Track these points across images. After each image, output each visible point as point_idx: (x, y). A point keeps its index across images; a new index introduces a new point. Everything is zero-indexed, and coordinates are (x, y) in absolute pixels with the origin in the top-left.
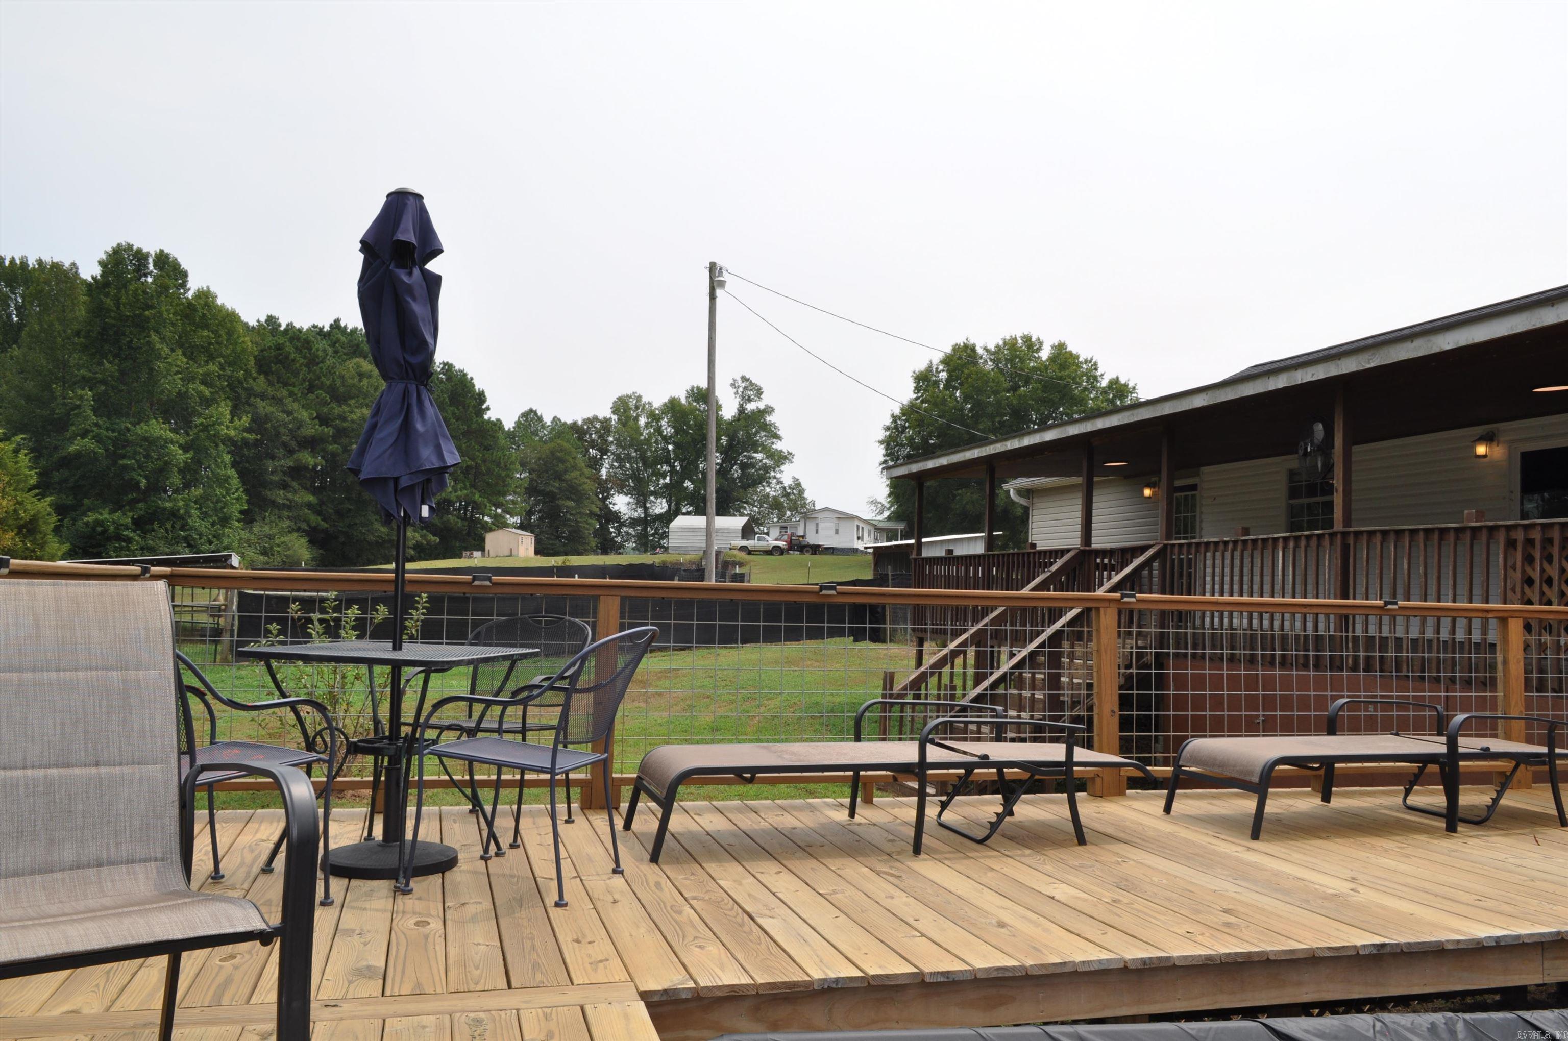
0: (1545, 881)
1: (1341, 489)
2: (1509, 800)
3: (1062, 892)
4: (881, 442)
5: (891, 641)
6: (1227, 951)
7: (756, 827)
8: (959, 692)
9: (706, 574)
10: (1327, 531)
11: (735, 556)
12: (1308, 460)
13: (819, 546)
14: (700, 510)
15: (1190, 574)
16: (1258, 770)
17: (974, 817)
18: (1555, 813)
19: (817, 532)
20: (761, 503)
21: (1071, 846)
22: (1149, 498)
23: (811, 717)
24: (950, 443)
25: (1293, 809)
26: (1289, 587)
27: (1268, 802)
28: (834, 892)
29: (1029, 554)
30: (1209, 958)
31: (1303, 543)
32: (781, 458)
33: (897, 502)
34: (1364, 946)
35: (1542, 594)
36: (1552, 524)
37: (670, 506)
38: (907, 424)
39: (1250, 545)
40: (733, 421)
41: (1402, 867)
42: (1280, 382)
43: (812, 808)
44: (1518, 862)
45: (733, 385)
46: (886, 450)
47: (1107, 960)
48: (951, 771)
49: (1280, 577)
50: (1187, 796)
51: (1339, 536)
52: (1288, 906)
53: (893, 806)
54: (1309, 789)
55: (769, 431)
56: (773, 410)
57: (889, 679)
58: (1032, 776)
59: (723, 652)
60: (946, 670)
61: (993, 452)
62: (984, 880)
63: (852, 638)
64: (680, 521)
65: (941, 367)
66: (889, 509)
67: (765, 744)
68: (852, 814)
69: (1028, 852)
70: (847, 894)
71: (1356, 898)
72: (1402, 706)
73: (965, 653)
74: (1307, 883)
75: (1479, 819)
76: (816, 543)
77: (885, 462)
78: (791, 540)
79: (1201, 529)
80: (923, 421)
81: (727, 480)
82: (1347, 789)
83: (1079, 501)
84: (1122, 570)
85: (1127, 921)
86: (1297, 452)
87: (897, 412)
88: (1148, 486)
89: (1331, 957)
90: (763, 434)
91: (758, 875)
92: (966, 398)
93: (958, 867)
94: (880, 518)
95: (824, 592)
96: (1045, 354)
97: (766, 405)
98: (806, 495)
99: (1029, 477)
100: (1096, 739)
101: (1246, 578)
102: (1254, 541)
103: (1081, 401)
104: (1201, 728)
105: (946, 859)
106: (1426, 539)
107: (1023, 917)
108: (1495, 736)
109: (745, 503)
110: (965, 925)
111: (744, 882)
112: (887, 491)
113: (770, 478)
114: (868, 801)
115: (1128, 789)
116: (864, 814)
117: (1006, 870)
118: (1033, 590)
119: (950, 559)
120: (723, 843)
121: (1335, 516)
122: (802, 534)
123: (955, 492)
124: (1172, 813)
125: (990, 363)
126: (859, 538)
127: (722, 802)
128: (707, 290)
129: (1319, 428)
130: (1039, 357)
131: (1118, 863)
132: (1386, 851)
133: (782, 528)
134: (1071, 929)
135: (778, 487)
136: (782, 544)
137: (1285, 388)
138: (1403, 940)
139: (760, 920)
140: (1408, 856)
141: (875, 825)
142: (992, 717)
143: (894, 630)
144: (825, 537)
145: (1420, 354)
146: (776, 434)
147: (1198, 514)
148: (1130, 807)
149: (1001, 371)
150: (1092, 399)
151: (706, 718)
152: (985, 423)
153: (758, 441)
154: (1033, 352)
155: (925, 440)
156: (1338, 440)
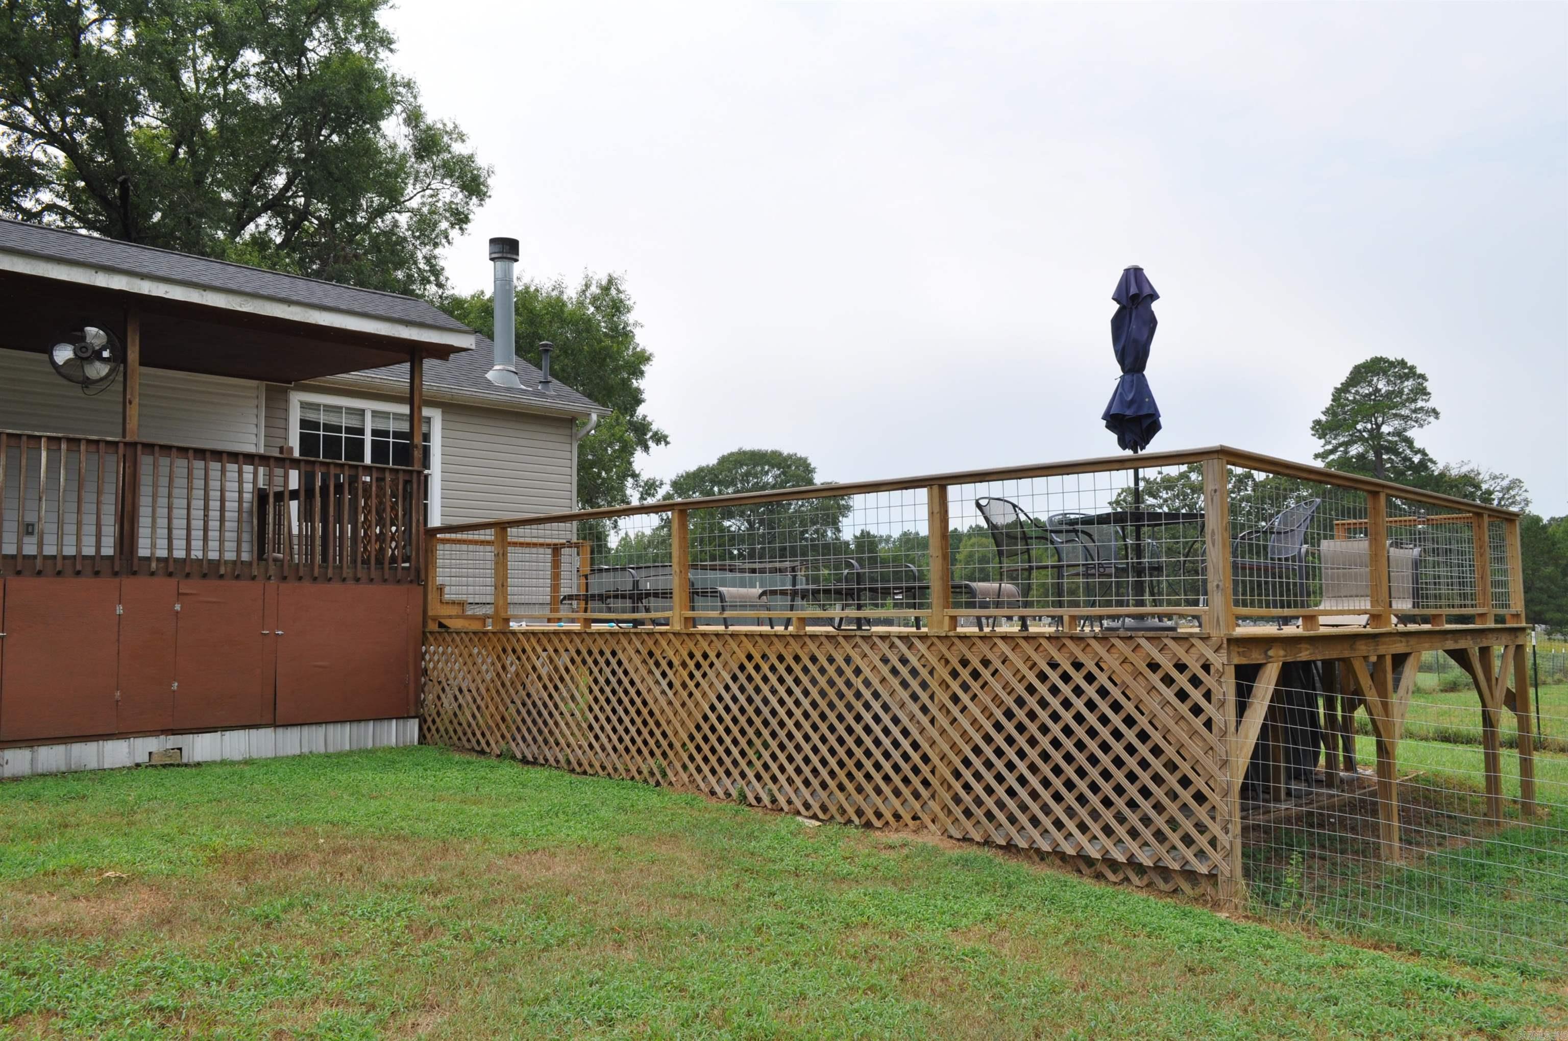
31: (83, 447)
49: (42, 479)
51: (138, 446)
156: (133, 354)
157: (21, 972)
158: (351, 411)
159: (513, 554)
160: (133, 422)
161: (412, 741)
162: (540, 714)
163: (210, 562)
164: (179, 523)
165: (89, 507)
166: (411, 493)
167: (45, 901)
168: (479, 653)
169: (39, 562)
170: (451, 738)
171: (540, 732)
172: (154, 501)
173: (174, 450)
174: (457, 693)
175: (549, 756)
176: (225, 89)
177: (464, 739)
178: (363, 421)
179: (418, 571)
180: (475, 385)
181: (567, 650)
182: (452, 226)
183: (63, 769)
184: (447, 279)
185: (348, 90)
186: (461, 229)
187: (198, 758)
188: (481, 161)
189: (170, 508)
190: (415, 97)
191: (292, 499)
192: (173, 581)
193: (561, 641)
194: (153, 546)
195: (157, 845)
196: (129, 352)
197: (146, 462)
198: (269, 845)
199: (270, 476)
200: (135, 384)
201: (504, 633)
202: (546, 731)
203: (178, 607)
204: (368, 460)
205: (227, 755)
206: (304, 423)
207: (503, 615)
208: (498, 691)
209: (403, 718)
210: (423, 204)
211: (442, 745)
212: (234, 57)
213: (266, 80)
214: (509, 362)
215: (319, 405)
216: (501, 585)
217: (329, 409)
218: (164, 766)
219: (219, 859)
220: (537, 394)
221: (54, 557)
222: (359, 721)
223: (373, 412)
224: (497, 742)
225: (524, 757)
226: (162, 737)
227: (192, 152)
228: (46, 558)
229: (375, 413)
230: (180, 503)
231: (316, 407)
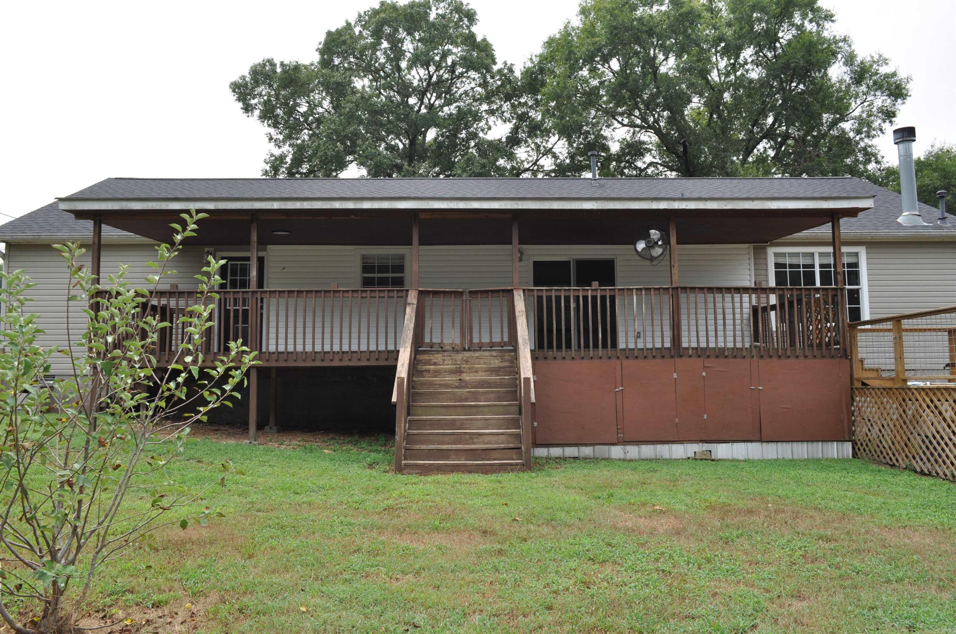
26: (642, 316)
31: (651, 292)
49: (635, 310)
156: (673, 240)
157: (609, 545)
158: (805, 255)
159: (907, 338)
160: (675, 278)
161: (848, 456)
162: (931, 442)
163: (720, 349)
164: (702, 328)
165: (657, 322)
166: (837, 302)
167: (627, 516)
168: (888, 402)
169: (636, 351)
170: (873, 455)
171: (932, 454)
172: (688, 317)
173: (697, 290)
174: (881, 427)
175: (939, 471)
176: (735, 75)
177: (881, 457)
178: (814, 259)
179: (845, 350)
180: (888, 228)
181: (947, 401)
182: (884, 121)
183: (653, 457)
184: (883, 157)
185: (803, 56)
186: (891, 122)
187: (720, 456)
188: (902, 75)
189: (697, 320)
190: (850, 46)
191: (772, 310)
192: (701, 360)
193: (942, 394)
194: (690, 341)
195: (683, 496)
196: (671, 240)
197: (683, 297)
198: (741, 504)
199: (758, 298)
200: (675, 257)
201: (903, 389)
202: (936, 454)
203: (704, 374)
204: (818, 284)
205: (736, 456)
206: (777, 265)
207: (902, 377)
208: (901, 427)
209: (841, 441)
210: (863, 112)
211: (867, 460)
212: (738, 57)
213: (757, 63)
214: (914, 209)
215: (785, 253)
216: (900, 357)
217: (791, 255)
218: (701, 459)
219: (712, 508)
220: (935, 227)
221: (642, 349)
222: (813, 441)
223: (819, 253)
224: (903, 460)
225: (922, 471)
226: (701, 444)
227: (719, 117)
228: (639, 349)
229: (821, 254)
230: (702, 317)
231: (783, 255)
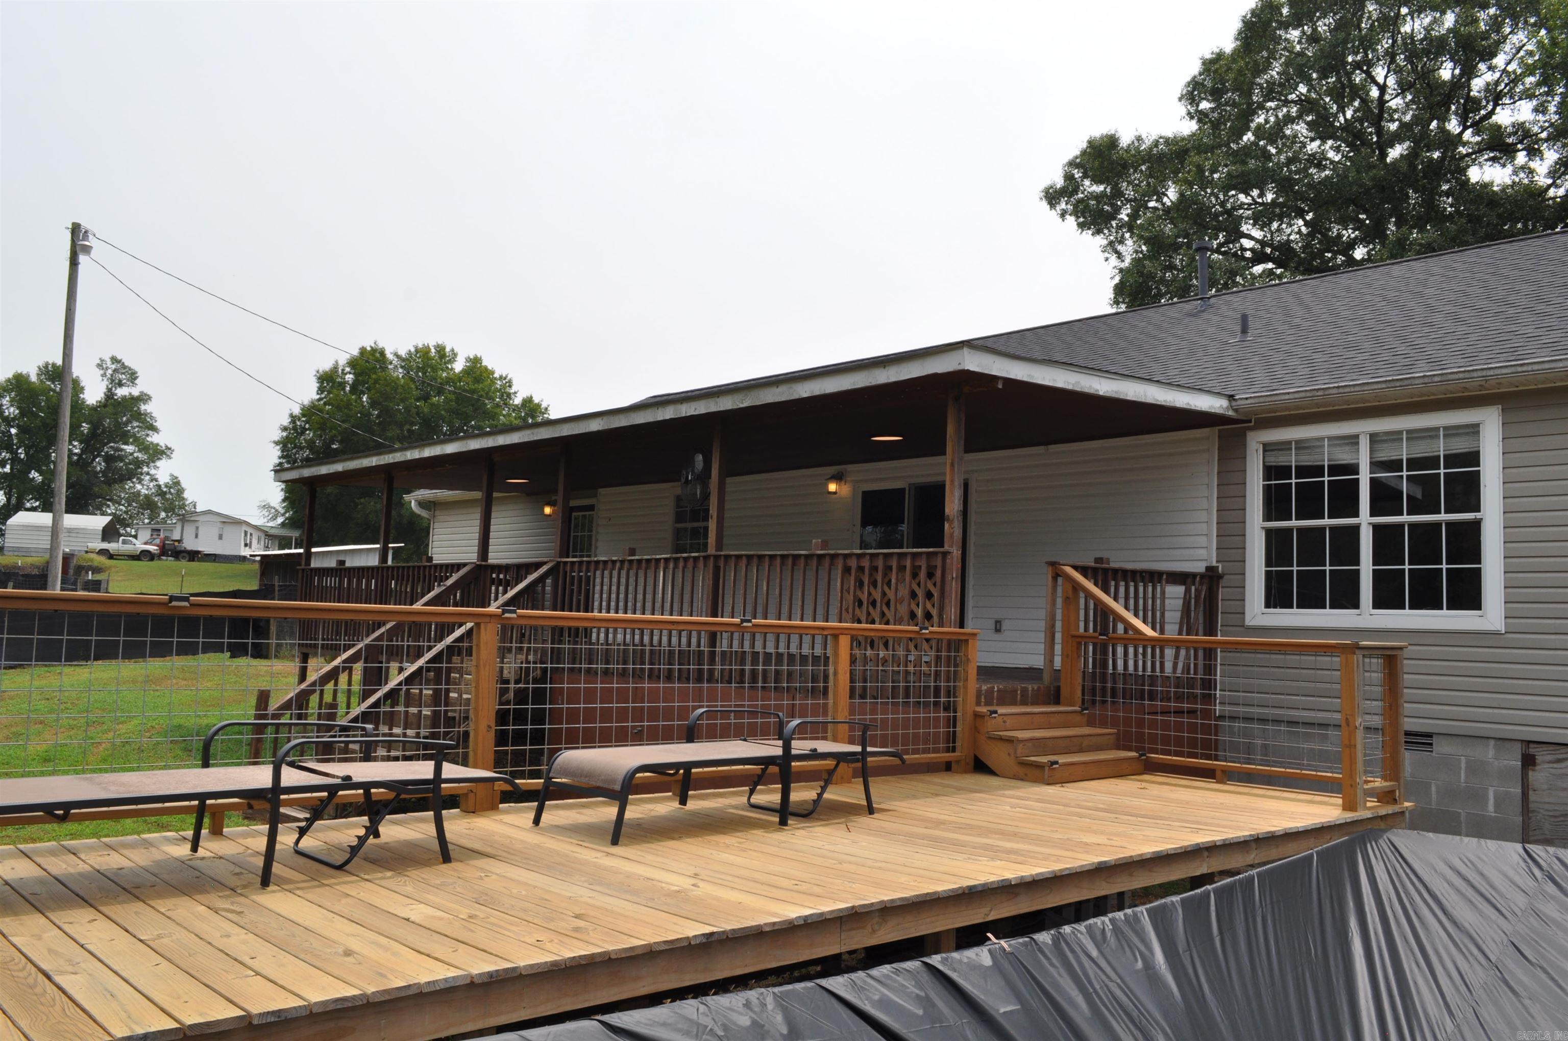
0: (850, 863)
1: (715, 516)
2: (831, 795)
3: (418, 912)
4: (277, 443)
5: (276, 657)
6: (572, 955)
7: (71, 870)
8: (341, 710)
9: (50, 579)
10: (702, 554)
11: (92, 560)
12: (690, 486)
13: (198, 552)
14: (47, 507)
15: (587, 591)
16: (621, 778)
17: (337, 841)
18: (864, 803)
19: (197, 536)
20: (129, 502)
21: (437, 865)
22: (549, 515)
23: (171, 742)
24: (352, 449)
25: (653, 814)
26: (667, 606)
27: (628, 807)
28: (160, 937)
29: (425, 567)
30: (554, 964)
31: (681, 564)
32: (157, 453)
33: (292, 508)
34: (695, 936)
35: (869, 614)
36: (892, 554)
37: (9, 500)
38: (307, 426)
39: (635, 566)
40: (99, 407)
41: (739, 860)
42: (667, 414)
43: (148, 844)
44: (832, 848)
45: (100, 366)
46: (282, 451)
47: (454, 977)
48: (315, 794)
49: (660, 595)
50: (557, 807)
51: (712, 559)
52: (635, 905)
53: (245, 835)
54: (670, 794)
55: (144, 421)
56: (150, 398)
57: (263, 698)
58: (398, 795)
59: (67, 670)
60: (330, 686)
61: (391, 461)
62: (336, 908)
63: (228, 654)
64: (21, 518)
65: (348, 369)
66: (283, 515)
67: (88, 776)
68: (195, 849)
69: (389, 874)
70: (174, 937)
71: (697, 892)
72: (753, 714)
73: (351, 669)
74: (655, 883)
75: (806, 812)
76: (195, 549)
77: (280, 464)
78: (164, 545)
79: (596, 548)
80: (325, 424)
81: (87, 473)
82: (703, 791)
83: (478, 516)
84: (517, 584)
85: (480, 937)
86: (679, 480)
87: (297, 411)
88: (549, 504)
89: (666, 950)
90: (135, 424)
91: (66, 927)
92: (373, 404)
93: (309, 896)
94: (271, 524)
95: (174, 603)
96: (459, 366)
97: (142, 393)
98: (185, 495)
99: (432, 489)
100: (471, 754)
101: (630, 596)
102: (639, 561)
103: (493, 416)
104: (574, 740)
105: (298, 889)
106: (782, 564)
107: (373, 943)
108: (825, 738)
109: (109, 500)
110: (307, 958)
111: (45, 936)
112: (280, 495)
113: (142, 474)
114: (217, 831)
115: (501, 803)
116: (210, 847)
117: (362, 895)
118: (425, 604)
119: (341, 570)
120: (24, 893)
121: (709, 541)
122: (178, 538)
123: (357, 501)
124: (541, 824)
125: (401, 370)
126: (246, 545)
127: (32, 845)
128: (68, 254)
129: (699, 458)
130: (452, 369)
131: (481, 878)
132: (728, 846)
133: (153, 530)
134: (422, 950)
135: (151, 485)
136: (152, 548)
137: (671, 419)
138: (728, 927)
139: (58, 979)
140: (744, 850)
141: (221, 858)
142: (362, 736)
143: (278, 645)
144: (206, 543)
145: (783, 399)
146: (152, 425)
147: (594, 533)
148: (501, 821)
149: (412, 380)
150: (504, 416)
151: (37, 747)
152: (394, 431)
153: (129, 431)
154: (445, 363)
155: (327, 445)
178: (1358, 451)
206: (1270, 472)
223: (1373, 435)
229: (1374, 438)
231: (1284, 446)
